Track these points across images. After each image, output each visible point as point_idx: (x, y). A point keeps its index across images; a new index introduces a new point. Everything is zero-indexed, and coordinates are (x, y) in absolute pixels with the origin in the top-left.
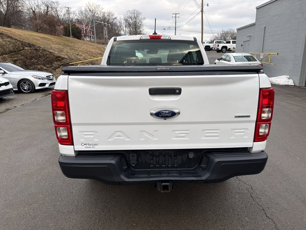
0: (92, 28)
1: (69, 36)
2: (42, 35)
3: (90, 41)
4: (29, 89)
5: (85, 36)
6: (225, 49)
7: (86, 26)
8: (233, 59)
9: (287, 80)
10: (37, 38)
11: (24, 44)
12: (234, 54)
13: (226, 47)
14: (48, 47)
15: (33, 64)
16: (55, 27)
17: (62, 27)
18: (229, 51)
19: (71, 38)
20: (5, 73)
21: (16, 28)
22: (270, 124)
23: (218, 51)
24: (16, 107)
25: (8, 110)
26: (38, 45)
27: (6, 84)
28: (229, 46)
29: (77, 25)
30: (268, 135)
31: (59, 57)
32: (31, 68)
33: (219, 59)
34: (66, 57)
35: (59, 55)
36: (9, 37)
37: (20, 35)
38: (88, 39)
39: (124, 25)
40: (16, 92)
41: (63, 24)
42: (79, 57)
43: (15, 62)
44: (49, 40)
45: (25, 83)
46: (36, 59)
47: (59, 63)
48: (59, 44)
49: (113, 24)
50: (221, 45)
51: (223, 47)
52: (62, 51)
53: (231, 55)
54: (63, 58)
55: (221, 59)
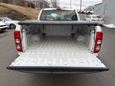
0: (38, 4)
1: (30, 7)
2: (19, 7)
3: (38, 9)
4: (14, 28)
5: (36, 7)
6: (90, 13)
7: (36, 3)
8: (92, 17)
9: (113, 26)
10: (17, 8)
11: (12, 10)
12: (93, 15)
13: (90, 12)
14: (21, 12)
15: (16, 18)
16: (24, 4)
17: (27, 3)
18: (91, 14)
19: (31, 8)
20: (5, 21)
21: (10, 4)
22: (100, 46)
23: (87, 14)
24: (8, 34)
25: (5, 35)
26: (18, 11)
27: (5, 25)
28: (91, 12)
29: (33, 3)
30: (99, 50)
31: (25, 15)
32: (15, 19)
33: (87, 17)
34: (28, 15)
35: (25, 14)
36: (7, 7)
37: (11, 7)
38: (37, 8)
39: (51, 3)
40: (9, 28)
41: (27, 2)
42: (33, 15)
43: (9, 17)
44: (22, 9)
45: (12, 25)
46: (17, 16)
47: (25, 18)
48: (26, 10)
49: (46, 3)
50: (88, 11)
51: (89, 12)
52: (26, 13)
53: (92, 15)
54: (27, 16)
55: (88, 17)
